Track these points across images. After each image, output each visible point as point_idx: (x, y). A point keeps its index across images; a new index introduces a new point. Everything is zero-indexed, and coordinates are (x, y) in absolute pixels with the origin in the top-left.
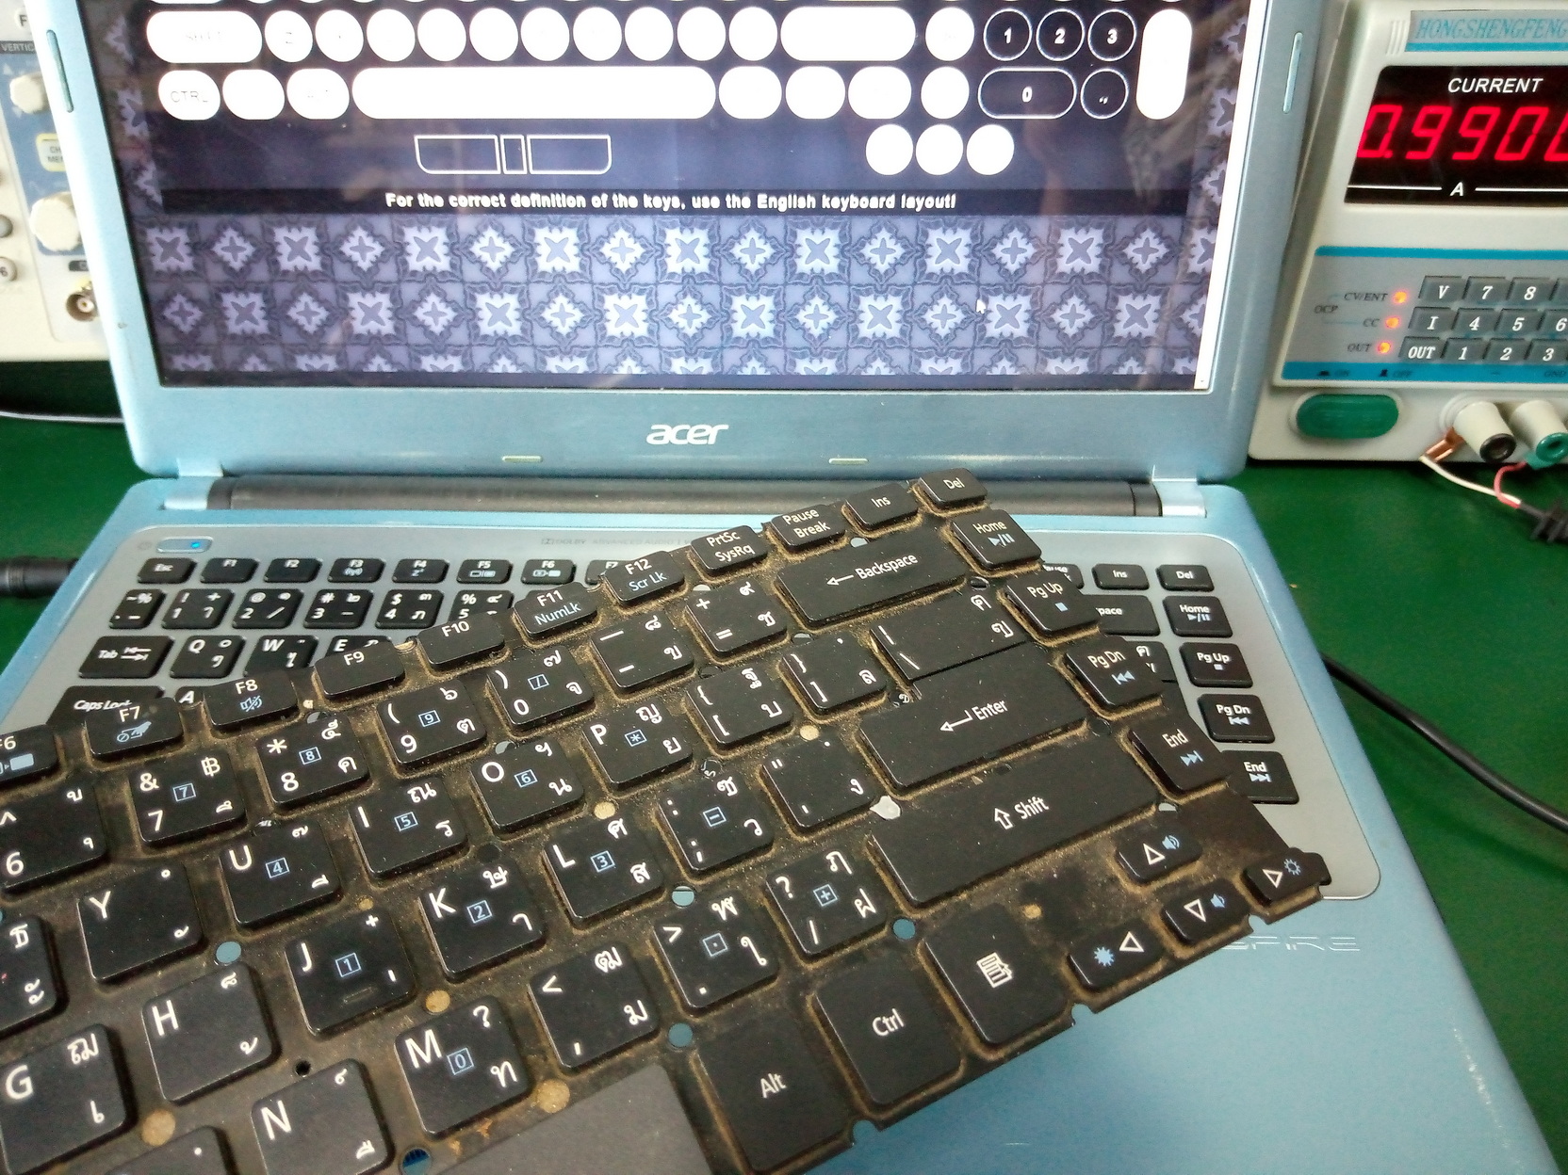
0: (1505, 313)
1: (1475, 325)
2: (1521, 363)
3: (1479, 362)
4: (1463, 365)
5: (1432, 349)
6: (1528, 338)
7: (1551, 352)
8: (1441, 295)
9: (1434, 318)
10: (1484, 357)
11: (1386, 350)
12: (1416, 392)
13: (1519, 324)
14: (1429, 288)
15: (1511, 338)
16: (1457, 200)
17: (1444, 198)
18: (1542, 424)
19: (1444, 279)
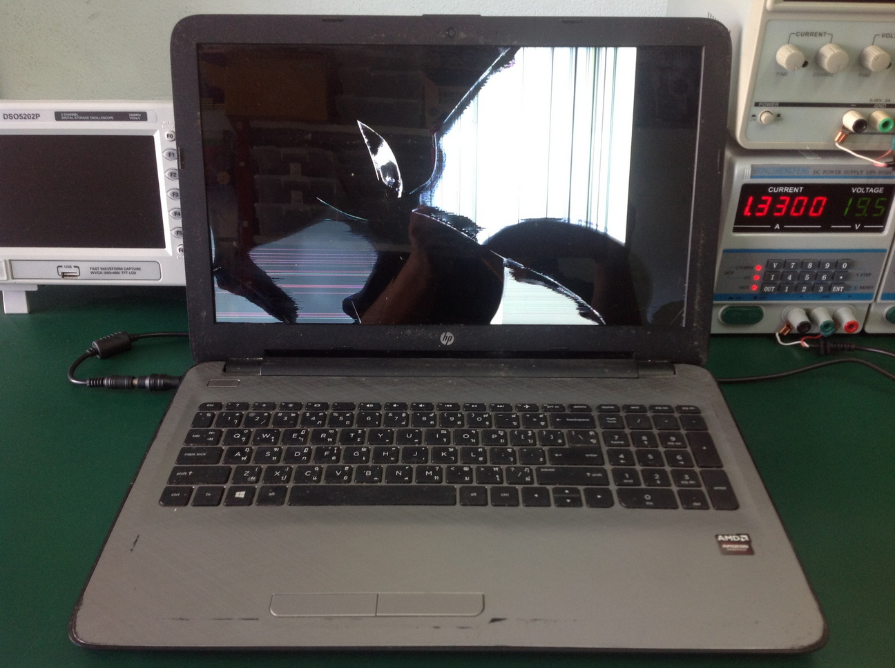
0: (801, 273)
1: (790, 278)
2: (811, 293)
3: (794, 293)
4: (787, 294)
5: (773, 288)
6: (812, 283)
7: (822, 288)
8: (775, 267)
9: (773, 276)
10: (796, 290)
11: (754, 288)
12: (769, 305)
13: (807, 277)
14: (769, 265)
15: (805, 283)
16: (777, 231)
17: (772, 230)
18: (822, 317)
19: (775, 261)
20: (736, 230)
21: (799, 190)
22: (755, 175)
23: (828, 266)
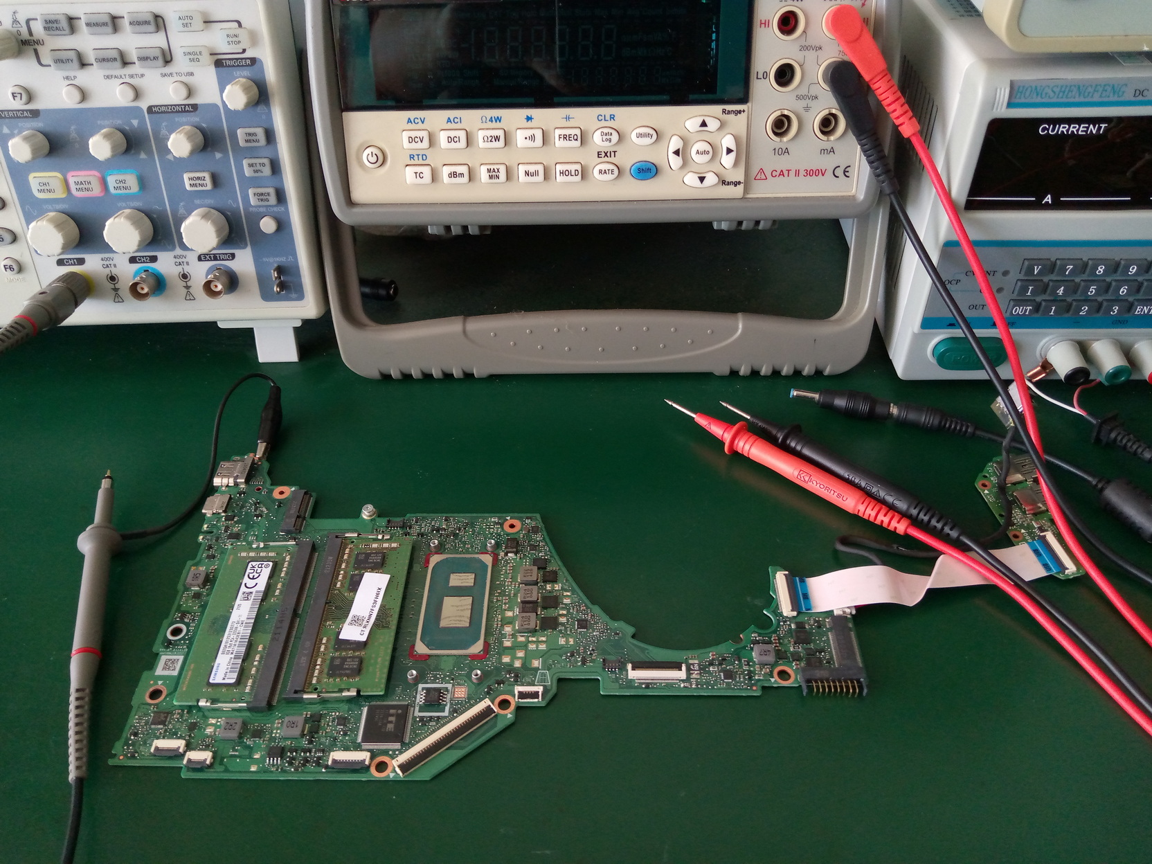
0: (1083, 284)
1: (1061, 291)
2: (1095, 316)
3: (1066, 315)
4: (1052, 318)
5: (1029, 308)
6: (1100, 300)
7: (1116, 309)
8: (1036, 272)
9: (1031, 288)
10: (1068, 311)
13: (1093, 290)
14: (1025, 268)
15: (1087, 301)
16: (1047, 207)
17: (1038, 206)
18: (1108, 359)
19: (1038, 261)
20: (971, 205)
21: (1100, 128)
22: (1017, 101)
23: (1133, 270)
